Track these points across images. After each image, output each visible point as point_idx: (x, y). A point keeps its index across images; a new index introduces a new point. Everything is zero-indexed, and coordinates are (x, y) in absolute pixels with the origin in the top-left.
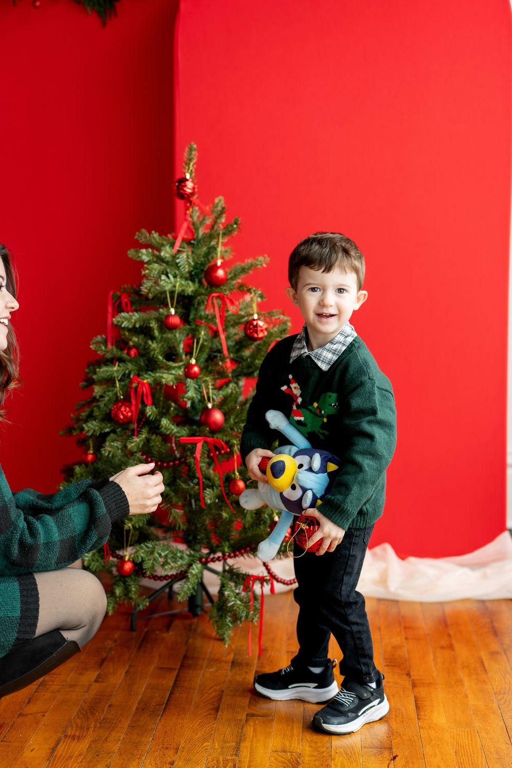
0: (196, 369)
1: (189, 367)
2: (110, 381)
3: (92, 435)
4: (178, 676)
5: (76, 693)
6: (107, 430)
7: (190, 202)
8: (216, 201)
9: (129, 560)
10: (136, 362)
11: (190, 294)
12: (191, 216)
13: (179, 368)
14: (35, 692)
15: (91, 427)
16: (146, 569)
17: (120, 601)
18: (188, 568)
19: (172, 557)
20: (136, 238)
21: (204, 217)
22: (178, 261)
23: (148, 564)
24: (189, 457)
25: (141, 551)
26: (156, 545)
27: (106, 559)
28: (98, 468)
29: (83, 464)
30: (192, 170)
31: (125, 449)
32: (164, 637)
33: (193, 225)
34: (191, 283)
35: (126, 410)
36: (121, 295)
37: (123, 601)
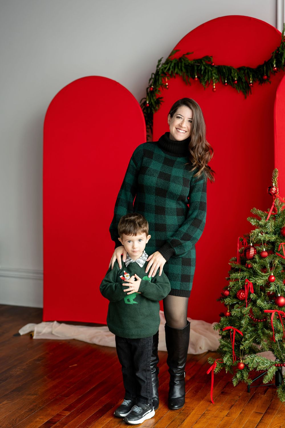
0: (273, 278)
1: (270, 277)
2: (237, 280)
3: (228, 304)
4: (263, 417)
5: (216, 421)
6: (235, 302)
7: (275, 196)
9: (242, 363)
10: (249, 272)
11: (273, 241)
12: (275, 203)
13: (267, 276)
14: (200, 418)
15: (228, 301)
16: (250, 367)
17: (240, 380)
18: (269, 368)
19: (262, 363)
20: (251, 211)
21: (282, 203)
22: (267, 226)
23: (251, 365)
24: (268, 319)
25: (248, 359)
26: (255, 356)
27: (234, 361)
28: (231, 319)
29: (225, 317)
30: (276, 181)
31: (241, 312)
32: (262, 397)
33: (277, 207)
34: (273, 236)
35: (243, 294)
36: (243, 239)
37: (241, 380)
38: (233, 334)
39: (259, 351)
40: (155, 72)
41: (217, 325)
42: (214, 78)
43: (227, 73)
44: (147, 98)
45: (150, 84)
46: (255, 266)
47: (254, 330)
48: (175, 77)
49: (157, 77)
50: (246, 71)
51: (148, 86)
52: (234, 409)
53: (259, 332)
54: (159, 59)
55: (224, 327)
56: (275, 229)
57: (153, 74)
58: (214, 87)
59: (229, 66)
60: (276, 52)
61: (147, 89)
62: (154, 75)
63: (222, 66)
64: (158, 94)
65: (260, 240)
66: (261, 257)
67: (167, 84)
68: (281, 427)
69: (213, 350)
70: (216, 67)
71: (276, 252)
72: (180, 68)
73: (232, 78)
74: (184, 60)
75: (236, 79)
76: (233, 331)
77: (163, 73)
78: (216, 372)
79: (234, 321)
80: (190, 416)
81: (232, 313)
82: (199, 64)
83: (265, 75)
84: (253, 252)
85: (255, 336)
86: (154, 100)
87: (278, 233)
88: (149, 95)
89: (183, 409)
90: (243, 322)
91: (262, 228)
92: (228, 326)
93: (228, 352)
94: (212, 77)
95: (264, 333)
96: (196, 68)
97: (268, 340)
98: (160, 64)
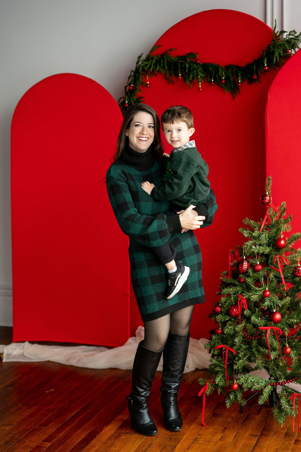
0: (268, 293)
1: (265, 292)
2: (229, 295)
3: (220, 321)
4: (258, 440)
5: (210, 445)
6: (227, 319)
7: (269, 205)
8: (282, 204)
9: (236, 383)
10: (242, 286)
11: (267, 253)
12: (269, 213)
13: (261, 290)
14: (192, 444)
15: (220, 318)
16: (244, 388)
17: (233, 401)
18: (264, 388)
19: (257, 382)
20: (243, 221)
21: (276, 213)
22: (261, 238)
23: (245, 386)
24: (264, 336)
25: (242, 379)
26: (249, 376)
27: (226, 381)
28: (223, 337)
29: (216, 335)
30: (269, 190)
31: (234, 330)
32: (256, 418)
33: (270, 217)
34: (267, 248)
35: (236, 310)
36: (235, 251)
37: (235, 401)
38: (225, 353)
39: (253, 370)
40: (134, 69)
41: (208, 343)
42: (199, 77)
43: (214, 72)
44: (127, 98)
45: (129, 83)
46: (249, 280)
47: (248, 348)
48: (156, 75)
49: (137, 75)
50: (234, 70)
51: (127, 84)
52: (227, 432)
53: (254, 350)
54: (139, 55)
55: (216, 346)
56: (269, 241)
57: (132, 71)
58: (200, 86)
59: (216, 64)
60: (266, 50)
61: (126, 87)
62: (134, 72)
63: (208, 64)
64: (139, 93)
65: (253, 252)
66: (255, 271)
67: (148, 83)
68: (278, 449)
69: (200, 368)
70: (201, 65)
71: (270, 265)
72: (162, 65)
73: (219, 77)
74: (167, 56)
75: (223, 78)
76: (225, 350)
77: (144, 70)
78: (208, 393)
79: (227, 339)
80: (181, 441)
81: (224, 331)
82: (183, 62)
83: (255, 74)
84: (247, 266)
85: (249, 355)
86: (133, 100)
87: (272, 244)
88: (129, 94)
89: (174, 435)
90: (236, 340)
91: (255, 240)
92: (221, 344)
93: (220, 372)
94: (197, 75)
95: (258, 351)
96: (179, 66)
97: (263, 358)
98: (140, 61)
